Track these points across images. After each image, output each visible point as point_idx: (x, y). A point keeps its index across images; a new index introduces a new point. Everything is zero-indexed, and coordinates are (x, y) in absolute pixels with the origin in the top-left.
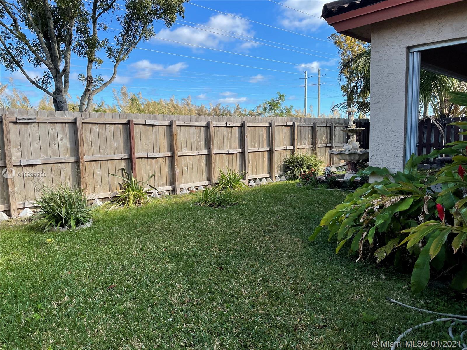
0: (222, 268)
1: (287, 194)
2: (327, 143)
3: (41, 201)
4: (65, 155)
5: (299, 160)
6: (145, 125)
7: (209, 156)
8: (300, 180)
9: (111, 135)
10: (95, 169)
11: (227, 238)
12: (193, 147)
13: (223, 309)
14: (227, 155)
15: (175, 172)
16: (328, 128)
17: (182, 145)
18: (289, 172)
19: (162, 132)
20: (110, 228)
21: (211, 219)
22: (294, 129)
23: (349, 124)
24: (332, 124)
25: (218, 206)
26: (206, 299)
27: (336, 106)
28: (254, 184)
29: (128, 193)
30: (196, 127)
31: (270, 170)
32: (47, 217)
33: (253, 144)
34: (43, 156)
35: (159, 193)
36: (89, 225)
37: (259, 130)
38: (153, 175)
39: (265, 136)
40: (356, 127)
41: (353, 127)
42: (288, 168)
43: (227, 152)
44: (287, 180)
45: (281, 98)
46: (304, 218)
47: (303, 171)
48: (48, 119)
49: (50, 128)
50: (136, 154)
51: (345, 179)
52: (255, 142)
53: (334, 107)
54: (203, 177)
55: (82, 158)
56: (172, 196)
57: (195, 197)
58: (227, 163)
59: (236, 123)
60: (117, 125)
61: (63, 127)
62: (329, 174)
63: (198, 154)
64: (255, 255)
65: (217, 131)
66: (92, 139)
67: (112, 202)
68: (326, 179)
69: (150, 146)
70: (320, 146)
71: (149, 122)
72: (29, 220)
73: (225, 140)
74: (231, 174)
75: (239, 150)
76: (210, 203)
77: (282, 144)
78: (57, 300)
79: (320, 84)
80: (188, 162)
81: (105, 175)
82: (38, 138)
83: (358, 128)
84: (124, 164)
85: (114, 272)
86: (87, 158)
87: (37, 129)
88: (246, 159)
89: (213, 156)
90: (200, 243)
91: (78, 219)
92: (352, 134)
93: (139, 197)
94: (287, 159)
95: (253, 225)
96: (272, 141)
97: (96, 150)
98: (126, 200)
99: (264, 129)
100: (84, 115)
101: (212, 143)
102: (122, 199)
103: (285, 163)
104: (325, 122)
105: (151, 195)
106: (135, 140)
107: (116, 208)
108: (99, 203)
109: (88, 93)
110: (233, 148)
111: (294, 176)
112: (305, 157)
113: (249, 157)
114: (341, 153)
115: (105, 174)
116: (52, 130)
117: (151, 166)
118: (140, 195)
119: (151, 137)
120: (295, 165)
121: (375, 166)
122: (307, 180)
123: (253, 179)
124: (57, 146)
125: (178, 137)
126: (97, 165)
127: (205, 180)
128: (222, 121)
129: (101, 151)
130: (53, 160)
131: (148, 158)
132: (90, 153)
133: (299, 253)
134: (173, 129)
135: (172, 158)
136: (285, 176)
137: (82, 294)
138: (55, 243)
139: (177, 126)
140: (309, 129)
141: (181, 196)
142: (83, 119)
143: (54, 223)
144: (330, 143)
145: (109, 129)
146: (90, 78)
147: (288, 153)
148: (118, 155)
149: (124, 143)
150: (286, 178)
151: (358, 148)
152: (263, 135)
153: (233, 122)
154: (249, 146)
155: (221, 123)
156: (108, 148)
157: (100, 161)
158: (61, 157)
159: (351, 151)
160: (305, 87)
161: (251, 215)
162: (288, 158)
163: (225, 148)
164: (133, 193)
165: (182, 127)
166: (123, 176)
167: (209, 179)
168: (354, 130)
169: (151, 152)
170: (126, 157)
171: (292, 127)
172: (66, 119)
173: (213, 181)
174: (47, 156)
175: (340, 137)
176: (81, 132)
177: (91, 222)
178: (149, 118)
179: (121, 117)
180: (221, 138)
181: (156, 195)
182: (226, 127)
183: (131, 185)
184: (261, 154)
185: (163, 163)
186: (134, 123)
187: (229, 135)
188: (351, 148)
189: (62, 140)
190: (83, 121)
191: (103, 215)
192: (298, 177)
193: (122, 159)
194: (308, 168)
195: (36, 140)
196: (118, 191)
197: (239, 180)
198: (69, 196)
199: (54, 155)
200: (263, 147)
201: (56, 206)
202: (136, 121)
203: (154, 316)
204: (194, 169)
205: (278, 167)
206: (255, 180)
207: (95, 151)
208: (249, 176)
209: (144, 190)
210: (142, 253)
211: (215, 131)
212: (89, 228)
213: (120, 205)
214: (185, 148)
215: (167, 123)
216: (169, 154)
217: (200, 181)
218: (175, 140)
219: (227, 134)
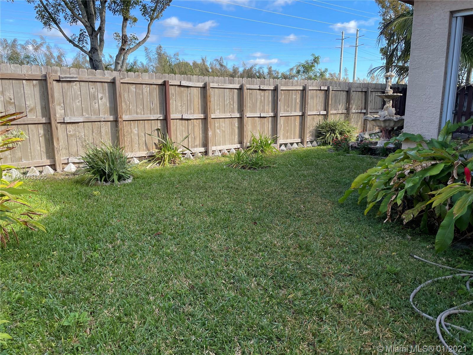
0: (256, 223)
1: (319, 159)
2: (362, 109)
3: (85, 157)
4: (105, 114)
5: (332, 125)
6: (180, 86)
7: (241, 119)
8: (331, 146)
9: (148, 95)
10: (133, 128)
11: (260, 197)
12: (226, 110)
13: (258, 256)
14: (259, 119)
15: (208, 134)
16: (364, 93)
17: (216, 107)
18: (321, 137)
19: (196, 94)
20: (150, 184)
21: (244, 180)
22: (329, 93)
23: (386, 90)
24: (368, 89)
25: (250, 168)
26: (242, 248)
27: (373, 69)
28: (285, 149)
29: (163, 153)
30: (230, 90)
31: (302, 135)
32: (92, 172)
33: (286, 107)
34: (84, 114)
35: (192, 154)
36: (129, 181)
37: (292, 94)
38: (187, 137)
39: (298, 100)
40: (393, 93)
41: (391, 92)
42: (320, 133)
43: (259, 116)
44: (319, 146)
45: (316, 60)
46: (334, 182)
47: (335, 137)
48: (89, 78)
49: (91, 87)
50: (171, 115)
51: (378, 146)
52: (288, 107)
53: (371, 71)
54: (235, 140)
55: (121, 118)
56: (205, 157)
57: (227, 159)
58: (259, 126)
59: (270, 86)
60: (153, 86)
61: (103, 86)
62: (362, 141)
63: (230, 117)
64: (287, 213)
65: (250, 94)
66: (130, 99)
67: (149, 161)
68: (358, 145)
69: (184, 107)
70: (354, 111)
71: (184, 83)
72: (74, 174)
73: (258, 104)
74: (263, 138)
75: (272, 114)
76: (242, 165)
77: (315, 108)
78: (111, 243)
79: (357, 45)
80: (221, 124)
81: (141, 135)
82: (80, 97)
83: (395, 94)
84: (159, 125)
85: (158, 222)
86: (125, 117)
87: (79, 88)
88: (278, 123)
89: (245, 119)
90: (234, 200)
91: (119, 175)
92: (389, 99)
93: (174, 157)
94: (320, 124)
95: (285, 187)
96: (305, 105)
97: (134, 110)
98: (162, 160)
99: (297, 93)
100: (122, 75)
101: (245, 106)
102: (158, 159)
103: (317, 128)
104: (361, 87)
105: (184, 155)
106: (170, 101)
107: (152, 166)
108: (136, 161)
109: (123, 52)
110: (265, 111)
111: (325, 142)
112: (338, 122)
113: (281, 122)
114: (376, 120)
115: (142, 134)
116: (93, 89)
117: (185, 128)
118: (175, 155)
119: (185, 99)
120: (328, 131)
121: (409, 132)
122: (339, 146)
123: (284, 144)
124: (97, 105)
125: (212, 99)
126: (134, 124)
127: (237, 143)
128: (255, 83)
129: (139, 111)
130: (94, 118)
131: (182, 119)
132: (128, 113)
133: (329, 213)
134: (207, 91)
135: (205, 120)
136: (316, 141)
137: (132, 239)
138: (101, 195)
139: (211, 88)
140: (344, 93)
141: (213, 158)
142: (121, 79)
143: (99, 177)
144: (365, 109)
145: (146, 89)
146: (125, 37)
147: (321, 118)
148: (154, 115)
149: (160, 104)
150: (317, 143)
151: (394, 114)
152: (296, 99)
153: (267, 85)
154: (282, 110)
155: (255, 86)
156: (145, 108)
157: (137, 120)
158: (101, 116)
159: (386, 118)
160: (342, 48)
161: (282, 178)
162: (321, 123)
163: (257, 112)
164: (169, 153)
165: (216, 89)
166: (159, 136)
167: (241, 142)
168: (391, 96)
169: (185, 114)
170: (161, 118)
171: (327, 91)
172: (105, 79)
173: (245, 144)
174: (88, 114)
175: (375, 103)
176: (119, 92)
177: (132, 178)
178: (184, 80)
179: (157, 77)
180: (254, 101)
181: (190, 156)
182: (260, 89)
183: (166, 145)
184: (293, 118)
185: (196, 125)
186: (170, 84)
187: (262, 98)
188: (387, 114)
189: (101, 99)
190: (122, 81)
191: (141, 172)
192: (329, 143)
193: (157, 120)
194: (341, 134)
195: (78, 99)
196: (155, 151)
197: (270, 144)
198: (111, 153)
199: (95, 114)
200: (295, 111)
201: (100, 162)
202: (171, 82)
203: (197, 258)
204: (226, 131)
205: (310, 132)
206: (286, 145)
207: (133, 111)
208: (281, 141)
209: (179, 151)
210: (181, 207)
211: (248, 94)
212: (131, 184)
213: (156, 164)
214: (218, 111)
215: (201, 85)
216: (202, 116)
217: (232, 144)
218: (208, 102)
219: (259, 97)
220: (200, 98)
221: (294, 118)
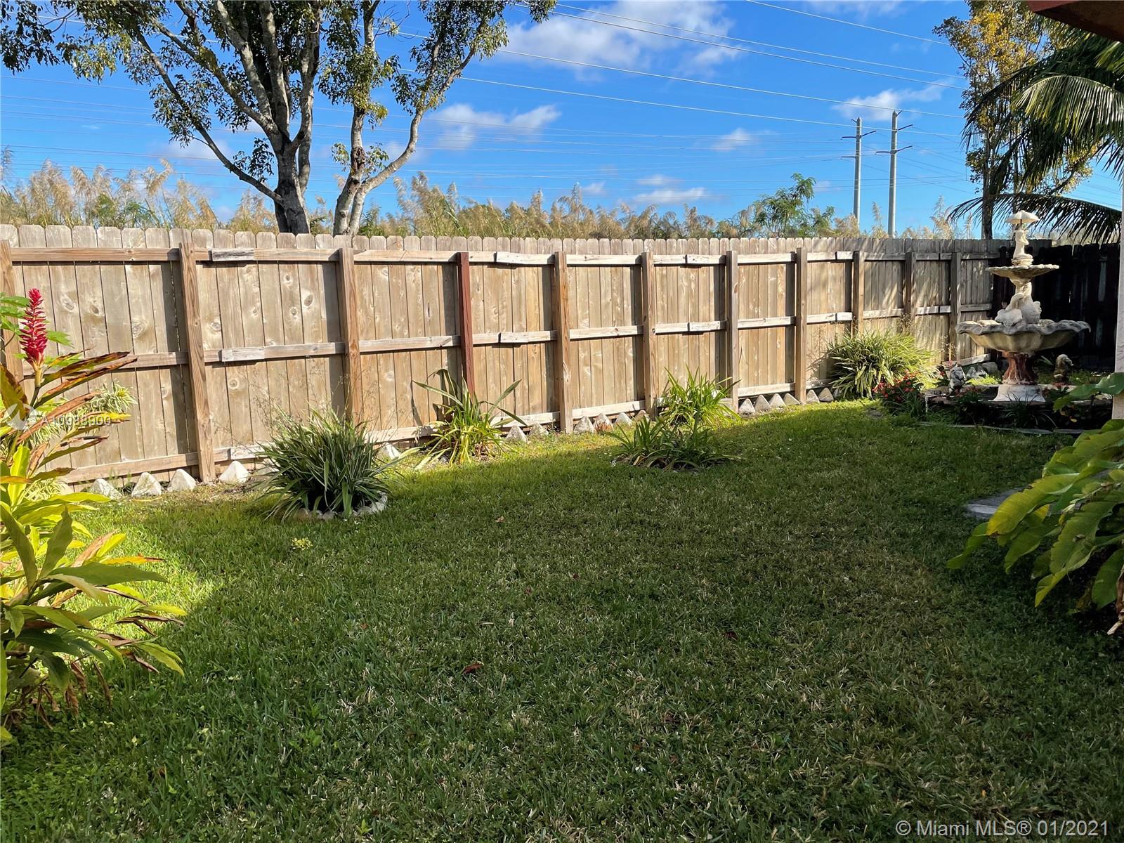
0: (733, 633)
2: (939, 306)
3: (273, 447)
4: (316, 339)
5: (868, 348)
6: (494, 264)
7: (641, 340)
8: (871, 399)
9: (418, 290)
10: (383, 371)
11: (724, 551)
12: (604, 317)
13: (767, 747)
14: (686, 337)
15: (563, 379)
16: (944, 264)
17: (579, 312)
18: (842, 379)
19: (532, 282)
20: (431, 516)
21: (670, 499)
22: (857, 269)
23: (1014, 256)
24: (954, 253)
25: (676, 466)
26: (714, 716)
27: (962, 205)
28: (752, 410)
29: (456, 429)
30: (613, 268)
31: (792, 376)
32: (290, 486)
33: (751, 307)
34: (268, 340)
35: (525, 430)
36: (379, 507)
37: (766, 272)
38: (512, 388)
39: (782, 288)
41: (1027, 262)
42: (840, 368)
43: (686, 330)
44: (837, 399)
45: (804, 188)
46: (914, 503)
47: (879, 377)
48: (279, 254)
49: (284, 275)
50: (474, 336)
51: (998, 399)
52: (757, 305)
53: (956, 210)
54: (628, 392)
55: (354, 346)
56: (557, 437)
57: (615, 442)
58: (686, 355)
59: (710, 256)
60: (430, 267)
61: (311, 272)
62: (958, 387)
63: (615, 334)
64: (810, 602)
65: (662, 276)
66: (376, 300)
67: (421, 449)
68: (948, 398)
69: (504, 315)
70: (921, 310)
71: (503, 257)
72: (243, 489)
73: (683, 300)
74: (697, 384)
75: (716, 325)
76: (655, 458)
77: (824, 306)
78: (351, 697)
79: (896, 149)
80: (593, 354)
81: (403, 385)
82: (258, 299)
83: (1041, 266)
84: (445, 360)
85: (467, 632)
86: (365, 344)
87: (255, 279)
88: (733, 346)
89: (652, 339)
90: (657, 561)
91: (356, 492)
92: (1023, 280)
93: (481, 438)
94: (836, 345)
95: (783, 520)
96: (799, 300)
97: (385, 326)
98: (453, 446)
99: (779, 270)
100: (357, 244)
101: (651, 306)
102: (444, 443)
103: (830, 355)
104: (937, 249)
105: (505, 433)
106: (472, 302)
107: (429, 465)
108: (392, 453)
109: (354, 189)
110: (701, 318)
111: (855, 389)
112: (885, 340)
113: (740, 342)
114: (993, 332)
115: (405, 384)
116: (288, 279)
117: (507, 366)
118: (484, 434)
119: (507, 294)
120: (859, 362)
122: (896, 400)
123: (749, 397)
124: (298, 317)
125: (571, 293)
126: (386, 361)
127: (633, 398)
128: (674, 250)
129: (397, 328)
130: (290, 349)
131: (499, 345)
132: (372, 334)
133: (929, 600)
134: (558, 274)
135: (554, 347)
136: (829, 387)
137: (404, 686)
138: (312, 548)
139: (569, 266)
140: (894, 267)
141: (575, 437)
142: (356, 252)
143: (306, 501)
144: (948, 303)
145: (414, 274)
146: (359, 154)
147: (840, 330)
148: (433, 338)
149: (446, 310)
150: (832, 393)
151: (1039, 317)
152: (775, 285)
153: (703, 254)
154: (742, 314)
155: (674, 257)
156: (411, 320)
157: (393, 351)
158: (307, 343)
159: (1019, 327)
160: (857, 158)
161: (771, 494)
162: (839, 343)
163: (680, 319)
164: (470, 430)
165: (581, 268)
166: (444, 388)
167: (641, 396)
168: (1029, 270)
169: (507, 331)
170: (451, 344)
171: (851, 264)
172: (317, 254)
173: (652, 400)
174: (278, 341)
175: (974, 288)
176: (351, 284)
177: (385, 499)
178: (504, 249)
179: (439, 246)
180: (671, 294)
181: (518, 434)
182: (686, 265)
183: (462, 409)
184: (769, 334)
185: (533, 358)
186: (470, 260)
187: (693, 286)
188: (1020, 317)
189: (309, 302)
190: (357, 258)
191: (404, 479)
192: (865, 393)
193: (441, 348)
194: (893, 368)
195: (254, 304)
196: (434, 424)
197: (717, 399)
198: (335, 436)
199: (292, 339)
200: (775, 315)
201: (308, 461)
202: (475, 256)
203: (591, 753)
204: (606, 374)
205: (814, 365)
206: (754, 399)
207: (383, 329)
208: (741, 390)
209: (493, 422)
210: (519, 580)
211: (658, 277)
212: (384, 515)
213: (440, 458)
214: (586, 321)
215: (544, 259)
216: (547, 335)
217: (620, 401)
218: (562, 300)
219: (686, 284)
220: (541, 291)
221: (772, 331)
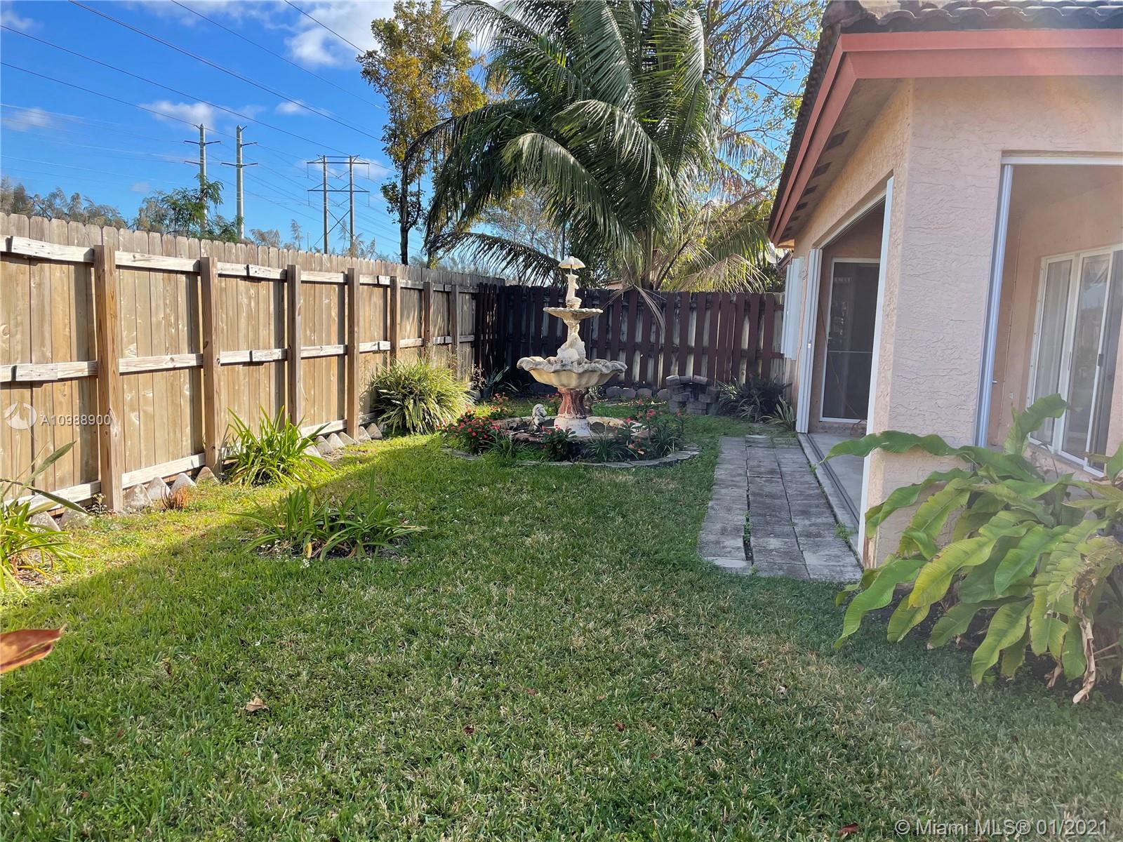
2: (445, 335)
5: (413, 380)
6: (8, 256)
7: (202, 370)
12: (155, 342)
14: (247, 368)
15: (108, 433)
16: (445, 296)
18: (391, 413)
22: (394, 295)
30: (166, 275)
31: (344, 410)
33: (308, 332)
37: (321, 293)
39: (334, 313)
42: (386, 401)
43: (248, 360)
45: (209, 191)
52: (313, 330)
54: (184, 443)
58: (246, 391)
59: (272, 270)
63: (171, 366)
65: (221, 289)
69: (18, 337)
71: (19, 246)
73: (243, 322)
75: (277, 354)
79: (241, 163)
80: (142, 393)
88: (298, 379)
89: (217, 370)
92: (573, 322)
94: (377, 376)
96: (352, 326)
99: (332, 292)
101: (216, 328)
103: (375, 388)
104: (441, 281)
110: (261, 346)
111: (405, 424)
119: (22, 304)
120: (405, 395)
127: (189, 451)
131: (14, 384)
134: (101, 278)
135: (94, 382)
136: (377, 422)
139: (117, 267)
144: (449, 334)
147: (379, 359)
152: (329, 309)
153: (263, 265)
154: (305, 341)
155: (235, 266)
160: (202, 165)
163: (241, 347)
165: (126, 271)
167: (200, 448)
169: (25, 362)
173: (216, 453)
178: (21, 232)
180: (231, 313)
182: (248, 278)
184: (324, 363)
185: (61, 402)
187: (253, 304)
200: (329, 343)
205: (360, 399)
214: (133, 347)
216: (82, 368)
217: (175, 457)
218: (108, 317)
219: (245, 301)
220: (73, 301)
221: (326, 360)
